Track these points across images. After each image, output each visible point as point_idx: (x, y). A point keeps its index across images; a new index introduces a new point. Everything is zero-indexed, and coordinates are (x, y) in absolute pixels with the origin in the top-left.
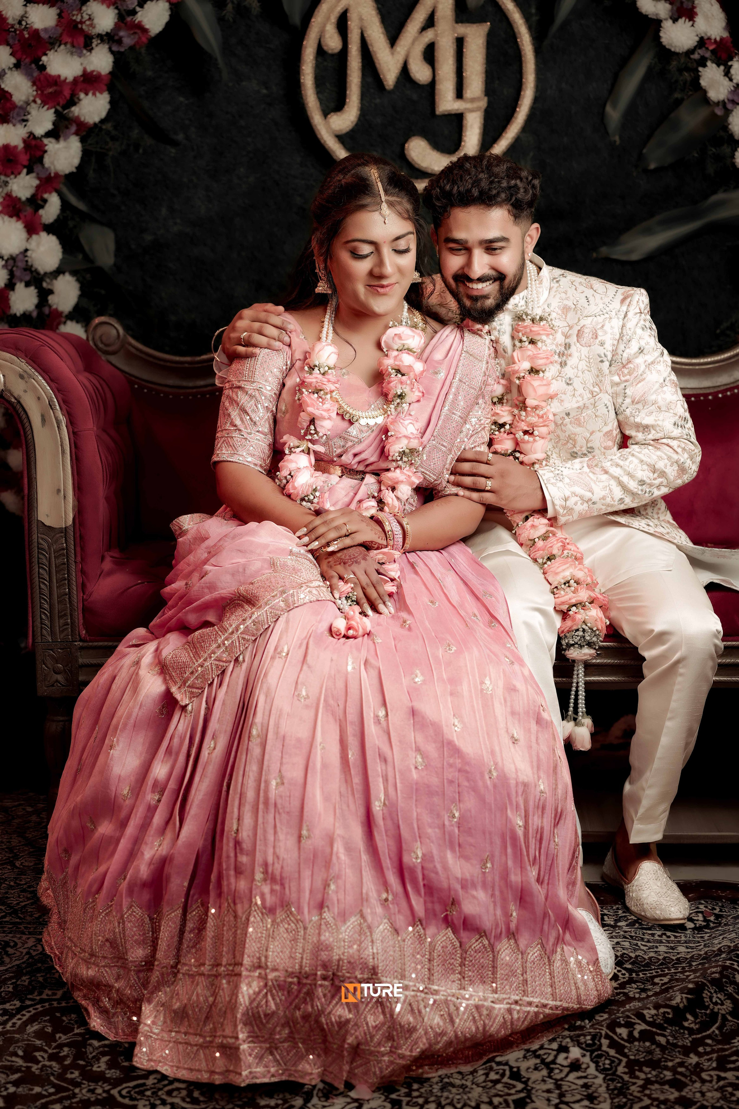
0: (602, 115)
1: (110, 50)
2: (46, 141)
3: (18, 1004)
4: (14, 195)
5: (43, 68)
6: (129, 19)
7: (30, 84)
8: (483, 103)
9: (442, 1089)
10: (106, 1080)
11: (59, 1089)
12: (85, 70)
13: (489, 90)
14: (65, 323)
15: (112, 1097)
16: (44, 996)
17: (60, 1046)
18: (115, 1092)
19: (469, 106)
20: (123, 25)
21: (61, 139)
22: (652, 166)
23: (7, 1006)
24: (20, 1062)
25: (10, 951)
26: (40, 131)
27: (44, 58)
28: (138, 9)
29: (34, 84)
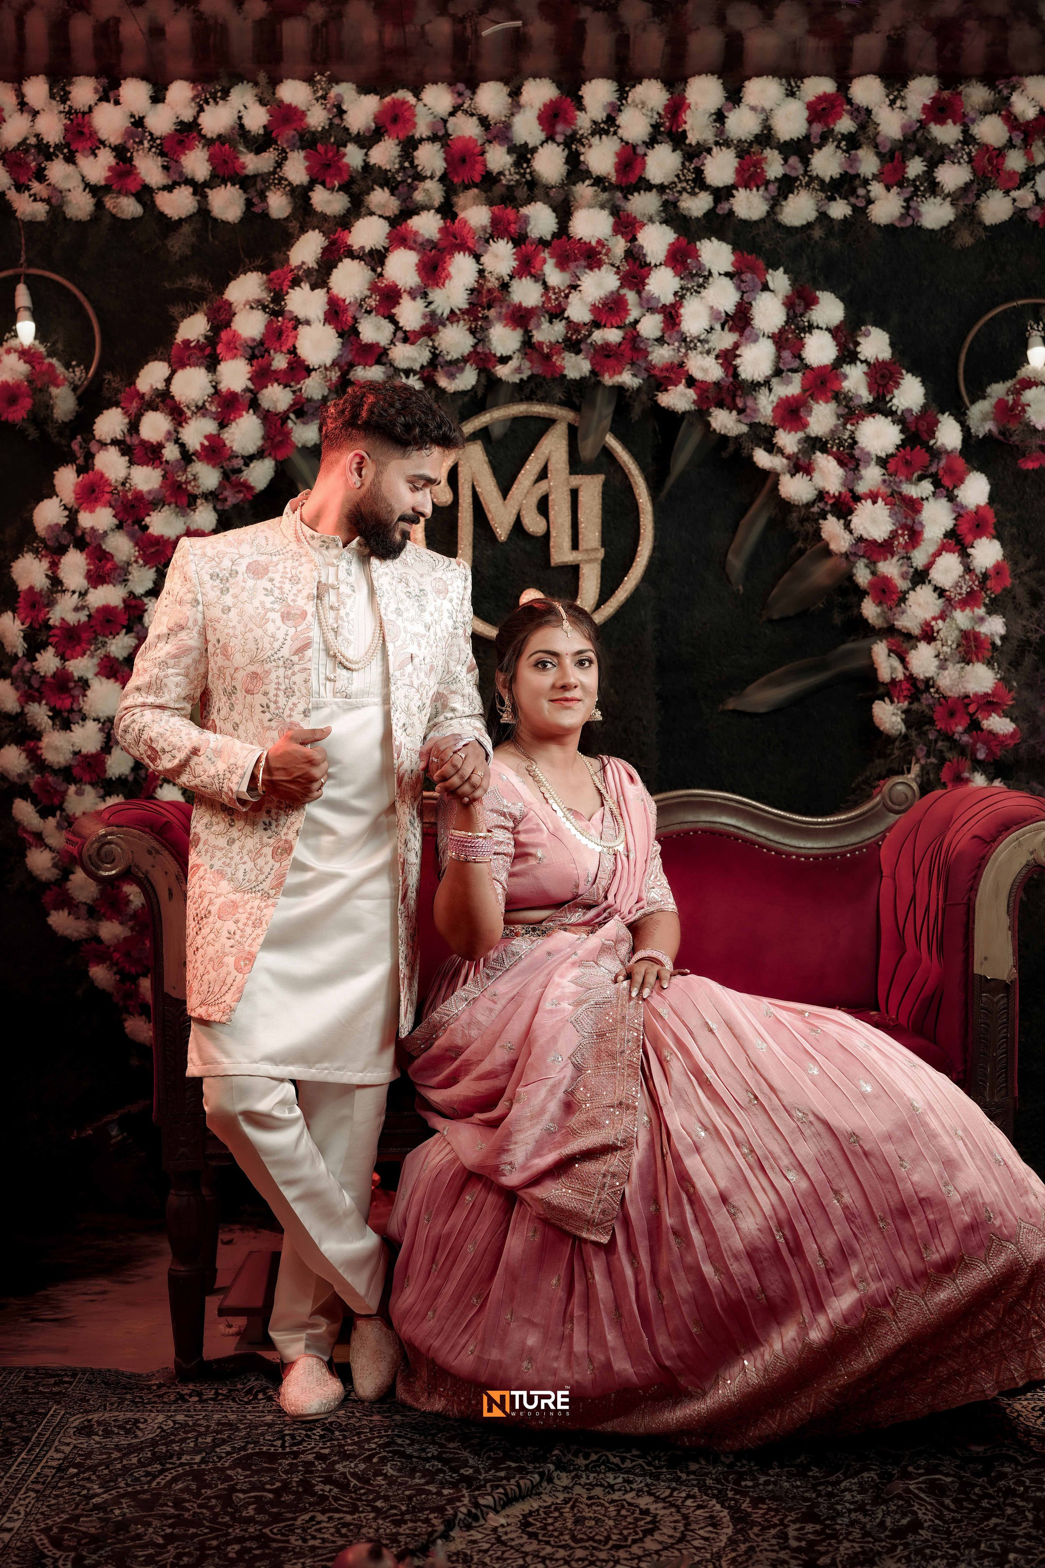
0: (723, 564)
1: (215, 509)
2: (146, 600)
3: (159, 1467)
4: (112, 655)
5: (146, 527)
6: (233, 478)
7: (132, 544)
8: (601, 554)
10: (256, 1522)
11: (212, 1530)
13: (606, 541)
14: (161, 786)
15: (265, 1534)
16: (183, 1461)
17: (209, 1498)
18: (267, 1531)
19: (585, 557)
20: (227, 484)
22: (776, 617)
23: (149, 1469)
24: (172, 1511)
25: (142, 1426)
26: (139, 590)
27: (147, 519)
28: (244, 468)
29: (136, 544)
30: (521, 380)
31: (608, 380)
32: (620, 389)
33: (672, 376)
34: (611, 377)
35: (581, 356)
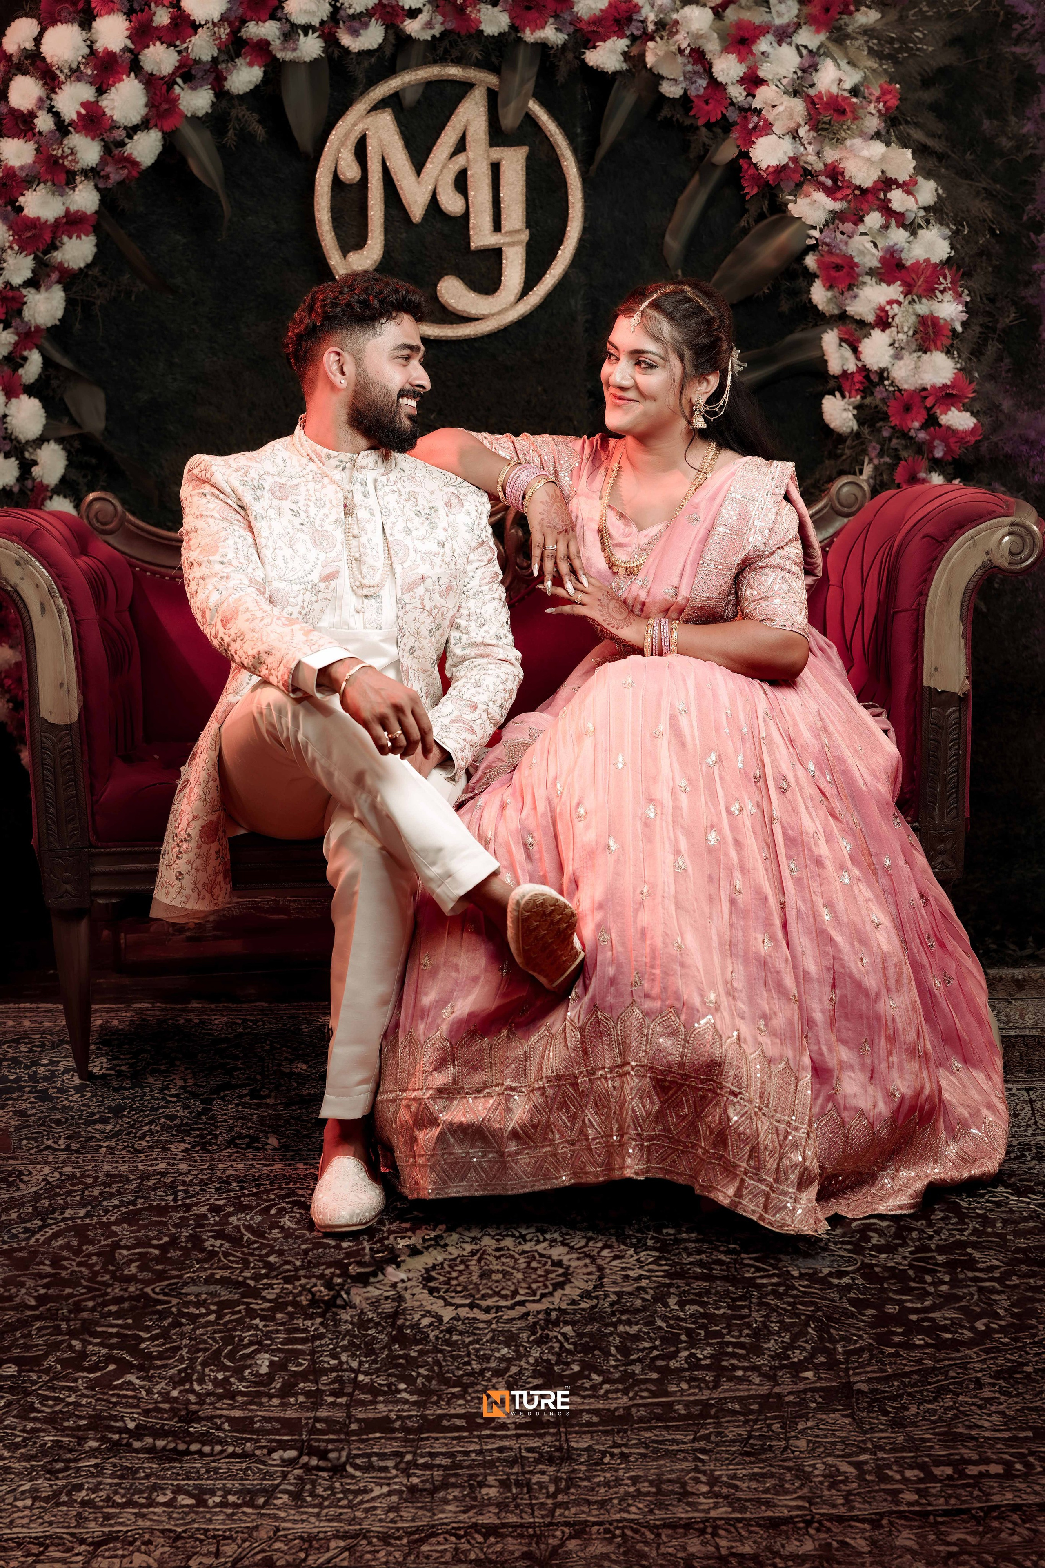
0: (660, 245)
1: (96, 187)
2: (24, 291)
3: (40, 1223)
5: (21, 209)
6: (116, 151)
7: (5, 228)
8: (525, 236)
9: (481, 1276)
10: (138, 1281)
11: (90, 1290)
12: (67, 211)
13: (530, 223)
14: (51, 498)
15: (147, 1294)
16: (66, 1215)
17: (89, 1256)
18: (148, 1290)
19: (508, 239)
20: (109, 159)
21: (43, 289)
23: (29, 1225)
24: (49, 1269)
25: (25, 1178)
26: (17, 280)
27: (22, 199)
28: (127, 140)
29: (10, 228)
30: (433, 36)
31: (530, 36)
32: (543, 47)
33: (601, 30)
34: (532, 32)
35: (499, 8)
